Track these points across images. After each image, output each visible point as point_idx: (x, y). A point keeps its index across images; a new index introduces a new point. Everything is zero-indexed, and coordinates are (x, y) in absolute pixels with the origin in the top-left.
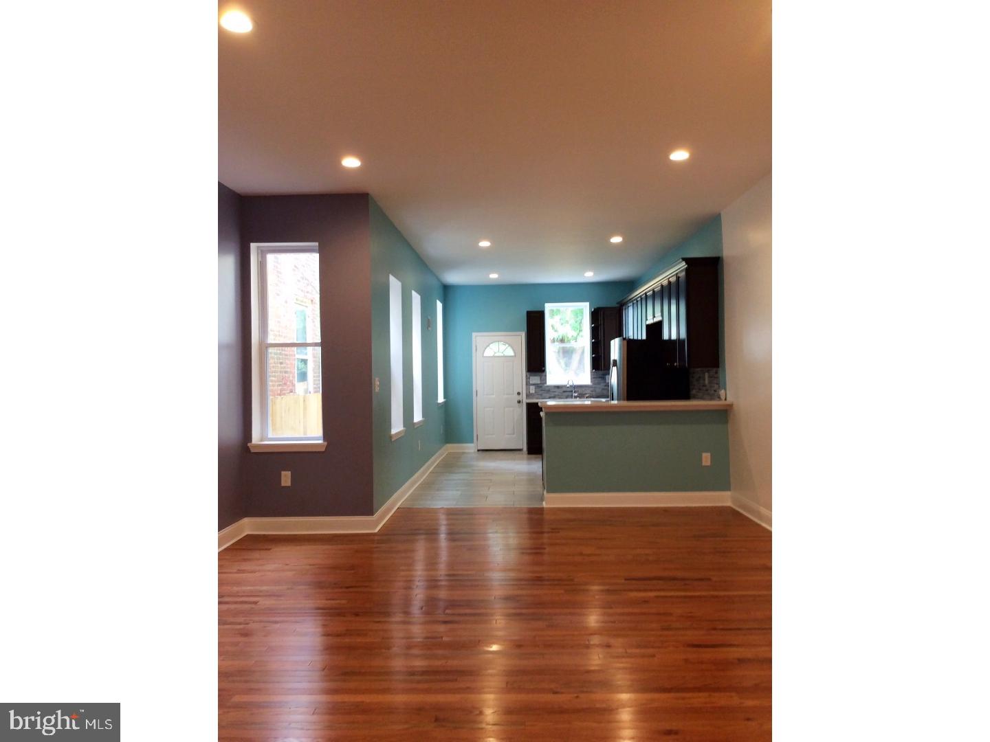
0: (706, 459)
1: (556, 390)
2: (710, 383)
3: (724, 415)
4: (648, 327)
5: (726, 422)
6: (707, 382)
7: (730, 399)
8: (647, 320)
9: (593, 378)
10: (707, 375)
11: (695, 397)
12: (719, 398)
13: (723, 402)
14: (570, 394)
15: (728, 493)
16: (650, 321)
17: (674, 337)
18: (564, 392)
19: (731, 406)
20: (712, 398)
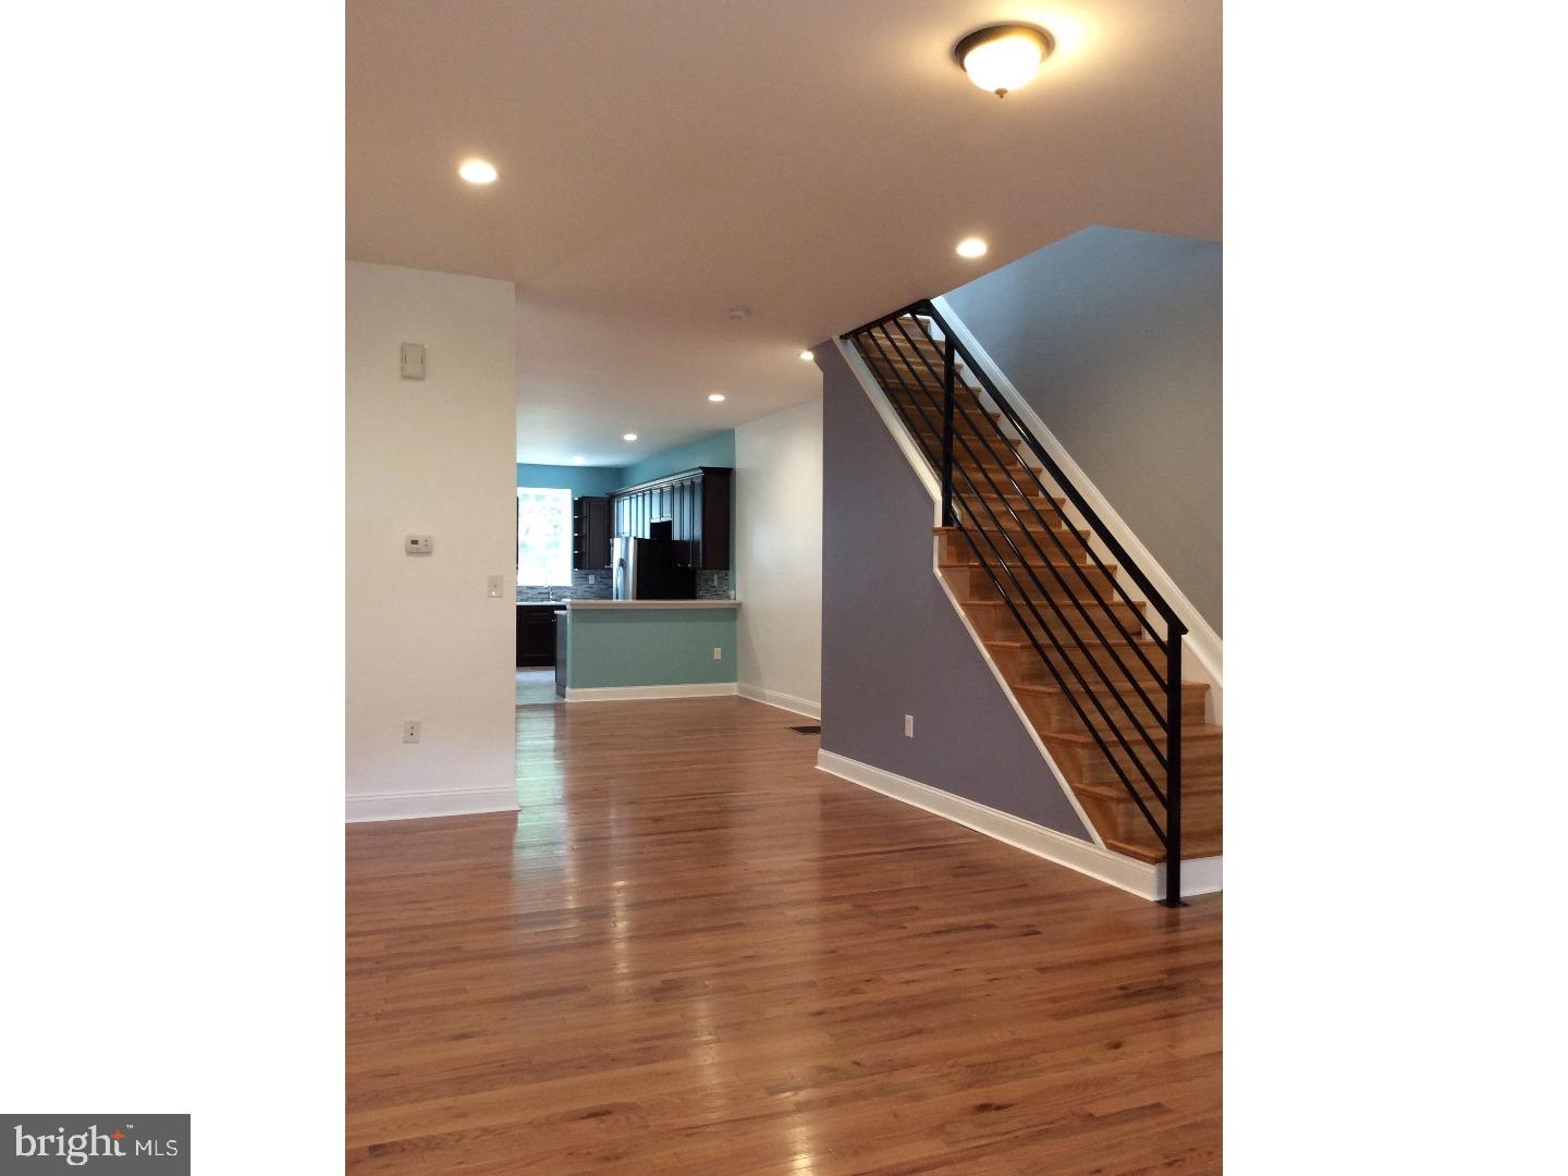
0: (718, 653)
1: (530, 591)
2: (720, 583)
3: (734, 612)
4: (653, 526)
5: (735, 618)
6: (716, 583)
7: (739, 598)
8: (651, 517)
9: (575, 577)
10: (716, 577)
11: (701, 598)
12: (728, 598)
13: (730, 602)
14: (546, 596)
15: (734, 684)
16: (656, 520)
17: (686, 537)
18: (540, 593)
19: (740, 604)
20: (720, 597)
